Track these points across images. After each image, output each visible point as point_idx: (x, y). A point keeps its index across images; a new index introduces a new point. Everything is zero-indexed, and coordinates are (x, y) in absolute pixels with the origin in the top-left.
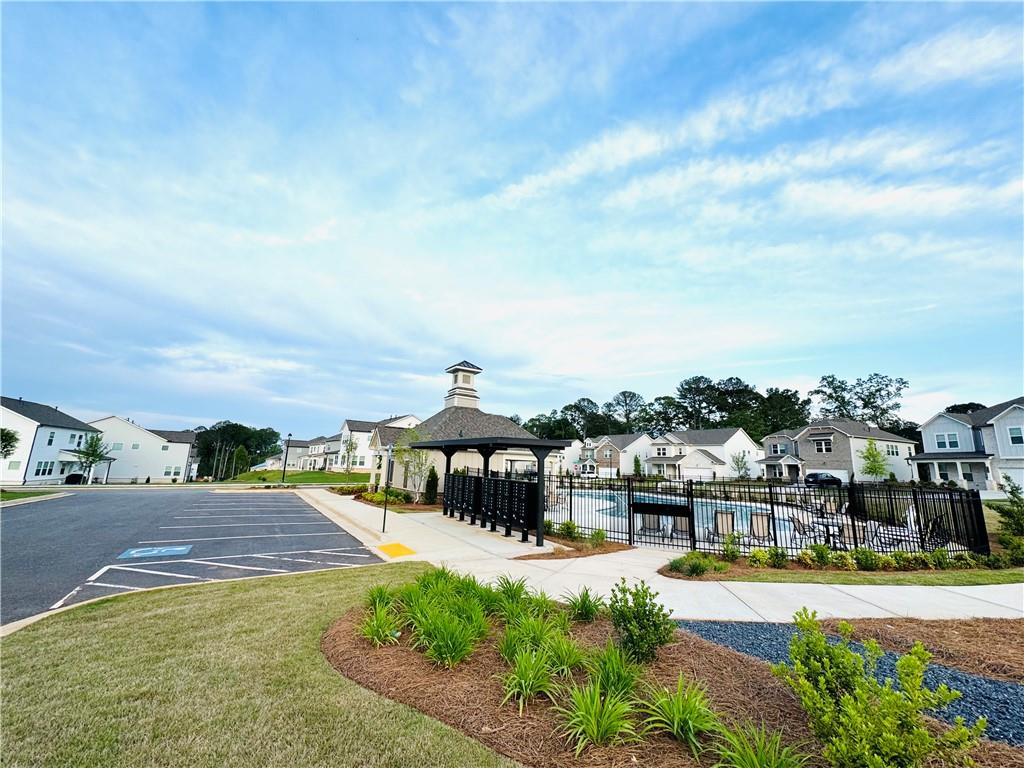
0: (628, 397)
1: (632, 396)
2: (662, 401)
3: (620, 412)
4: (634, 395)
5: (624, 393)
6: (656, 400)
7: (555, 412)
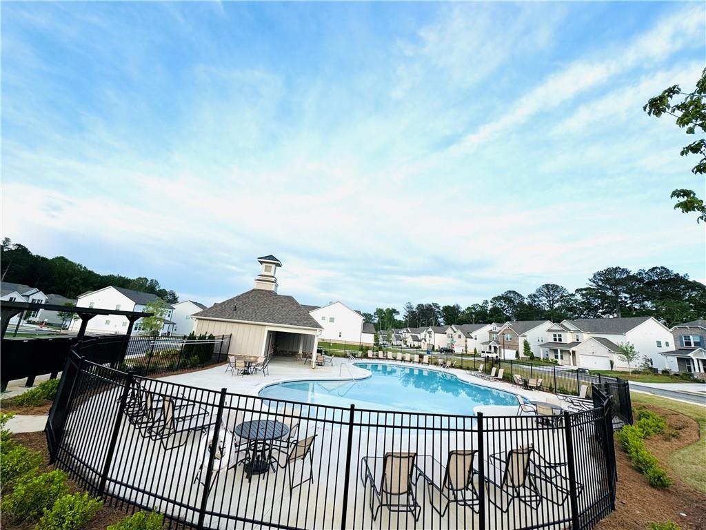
0: (551, 289)
1: (555, 288)
2: (584, 292)
3: (544, 302)
4: (557, 287)
5: (547, 286)
6: (577, 291)
7: (486, 302)
